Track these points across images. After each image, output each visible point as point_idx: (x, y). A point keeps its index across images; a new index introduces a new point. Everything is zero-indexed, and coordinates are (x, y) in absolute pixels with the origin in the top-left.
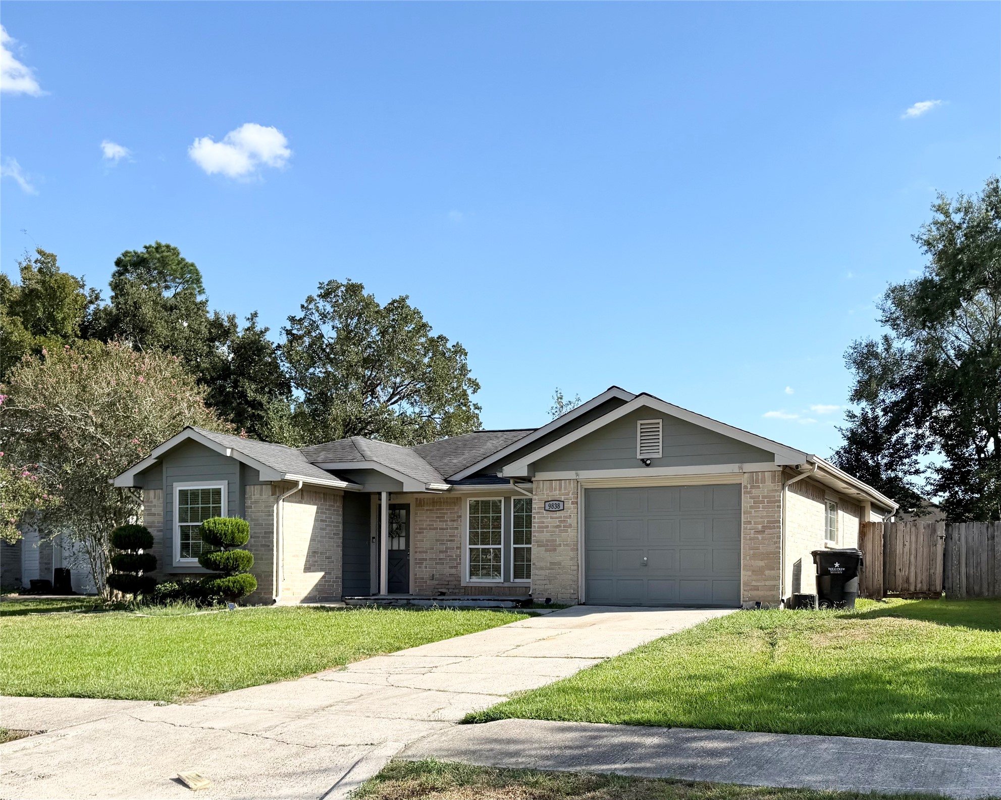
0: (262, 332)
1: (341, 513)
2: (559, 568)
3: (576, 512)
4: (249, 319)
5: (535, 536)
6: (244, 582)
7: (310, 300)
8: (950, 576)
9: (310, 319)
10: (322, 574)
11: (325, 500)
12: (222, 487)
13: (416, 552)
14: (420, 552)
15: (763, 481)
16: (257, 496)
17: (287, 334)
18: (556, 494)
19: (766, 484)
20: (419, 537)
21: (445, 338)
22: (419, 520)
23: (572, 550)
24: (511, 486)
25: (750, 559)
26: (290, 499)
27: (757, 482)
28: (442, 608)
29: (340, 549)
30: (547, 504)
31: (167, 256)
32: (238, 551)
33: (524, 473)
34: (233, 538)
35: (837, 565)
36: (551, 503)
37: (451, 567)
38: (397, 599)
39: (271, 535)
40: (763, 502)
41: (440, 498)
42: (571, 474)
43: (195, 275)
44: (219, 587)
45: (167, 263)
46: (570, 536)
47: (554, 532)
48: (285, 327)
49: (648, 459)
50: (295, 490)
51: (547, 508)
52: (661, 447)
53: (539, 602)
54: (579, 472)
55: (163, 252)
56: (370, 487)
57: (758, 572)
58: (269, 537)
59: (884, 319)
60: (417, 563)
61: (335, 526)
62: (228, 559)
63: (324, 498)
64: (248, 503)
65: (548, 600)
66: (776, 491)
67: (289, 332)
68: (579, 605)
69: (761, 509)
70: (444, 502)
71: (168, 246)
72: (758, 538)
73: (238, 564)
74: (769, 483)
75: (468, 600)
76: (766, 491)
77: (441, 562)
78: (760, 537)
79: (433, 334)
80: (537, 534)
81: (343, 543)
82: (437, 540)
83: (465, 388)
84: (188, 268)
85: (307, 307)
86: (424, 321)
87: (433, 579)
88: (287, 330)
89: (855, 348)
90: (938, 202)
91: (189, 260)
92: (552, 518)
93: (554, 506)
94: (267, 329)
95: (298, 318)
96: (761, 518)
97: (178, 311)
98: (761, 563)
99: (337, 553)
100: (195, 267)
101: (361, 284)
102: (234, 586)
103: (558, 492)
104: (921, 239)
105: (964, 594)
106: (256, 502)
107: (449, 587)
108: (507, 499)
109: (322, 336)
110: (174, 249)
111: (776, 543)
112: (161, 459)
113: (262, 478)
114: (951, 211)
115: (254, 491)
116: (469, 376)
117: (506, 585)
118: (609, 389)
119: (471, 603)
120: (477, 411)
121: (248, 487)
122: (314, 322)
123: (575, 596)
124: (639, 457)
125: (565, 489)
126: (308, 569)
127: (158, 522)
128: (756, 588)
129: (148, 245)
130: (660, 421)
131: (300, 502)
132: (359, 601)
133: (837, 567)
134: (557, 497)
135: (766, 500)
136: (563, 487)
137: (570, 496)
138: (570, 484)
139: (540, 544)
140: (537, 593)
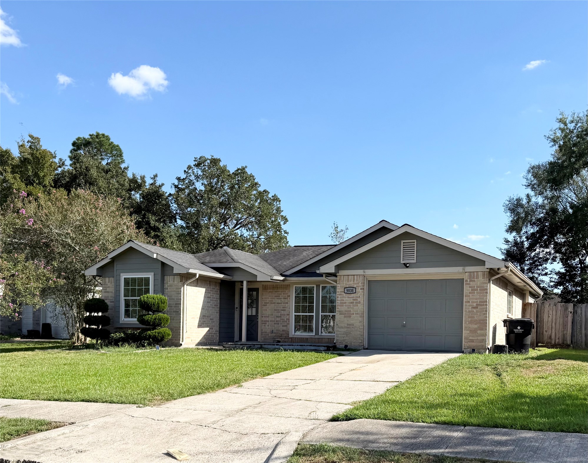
0: (160, 186)
1: (219, 293)
2: (352, 327)
3: (363, 294)
4: (152, 178)
5: (338, 308)
6: (164, 333)
7: (189, 167)
8: (576, 335)
9: (189, 179)
10: (208, 329)
11: (210, 285)
12: (150, 276)
13: (262, 317)
14: (265, 317)
15: (477, 278)
16: (171, 282)
17: (175, 187)
18: (351, 283)
19: (479, 279)
20: (264, 308)
21: (268, 191)
22: (264, 298)
23: (361, 317)
24: (324, 278)
25: (469, 323)
26: (190, 285)
27: (473, 277)
28: (285, 350)
29: (218, 314)
30: (346, 289)
31: (103, 141)
32: (160, 314)
33: (333, 271)
34: (158, 307)
35: (519, 328)
36: (348, 289)
37: (283, 326)
38: (254, 345)
39: (179, 306)
40: (477, 290)
41: (277, 285)
42: (360, 272)
43: (119, 152)
44: (150, 336)
45: (103, 145)
46: (359, 308)
47: (350, 306)
48: (174, 183)
49: (408, 263)
50: (194, 279)
51: (346, 292)
52: (415, 257)
53: (340, 347)
54: (366, 271)
55: (100, 138)
56: (237, 278)
57: (473, 331)
58: (179, 307)
59: (527, 184)
60: (263, 323)
61: (215, 301)
62: (155, 319)
63: (209, 283)
64: (166, 286)
65: (346, 346)
66: (486, 283)
67: (176, 187)
68: (364, 349)
69: (476, 294)
70: (279, 287)
71: (103, 135)
72: (473, 311)
73: (161, 322)
74: (481, 278)
75: (298, 345)
76: (479, 283)
77: (277, 323)
78: (475, 310)
79: (261, 189)
80: (339, 307)
81: (220, 311)
82: (275, 310)
83: (279, 221)
84: (115, 147)
85: (188, 171)
86: (256, 181)
87: (272, 333)
88: (175, 185)
89: (510, 201)
90: (560, 117)
91: (116, 143)
92: (348, 297)
93: (350, 290)
94: (163, 184)
95: (182, 178)
96: (476, 299)
97: (111, 173)
98: (476, 326)
99: (216, 316)
100: (119, 147)
101: (219, 159)
102: (158, 335)
104: (550, 138)
105: (584, 346)
106: (171, 286)
107: (281, 337)
108: (318, 286)
109: (196, 189)
110: (107, 136)
111: (484, 314)
112: (113, 259)
113: (175, 271)
114: (567, 122)
115: (170, 279)
116: (282, 214)
117: (317, 337)
118: (380, 222)
119: (299, 347)
120: (286, 235)
121: (166, 277)
122: (192, 181)
123: (362, 344)
124: (402, 262)
125: (357, 280)
126: (200, 326)
127: (111, 297)
128: (472, 341)
129: (91, 134)
130: (415, 241)
131: (196, 286)
132: (231, 345)
133: (519, 329)
134: (352, 285)
135: (479, 289)
136: (355, 279)
137: (360, 284)
138: (360, 278)
139: (341, 313)
140: (339, 342)
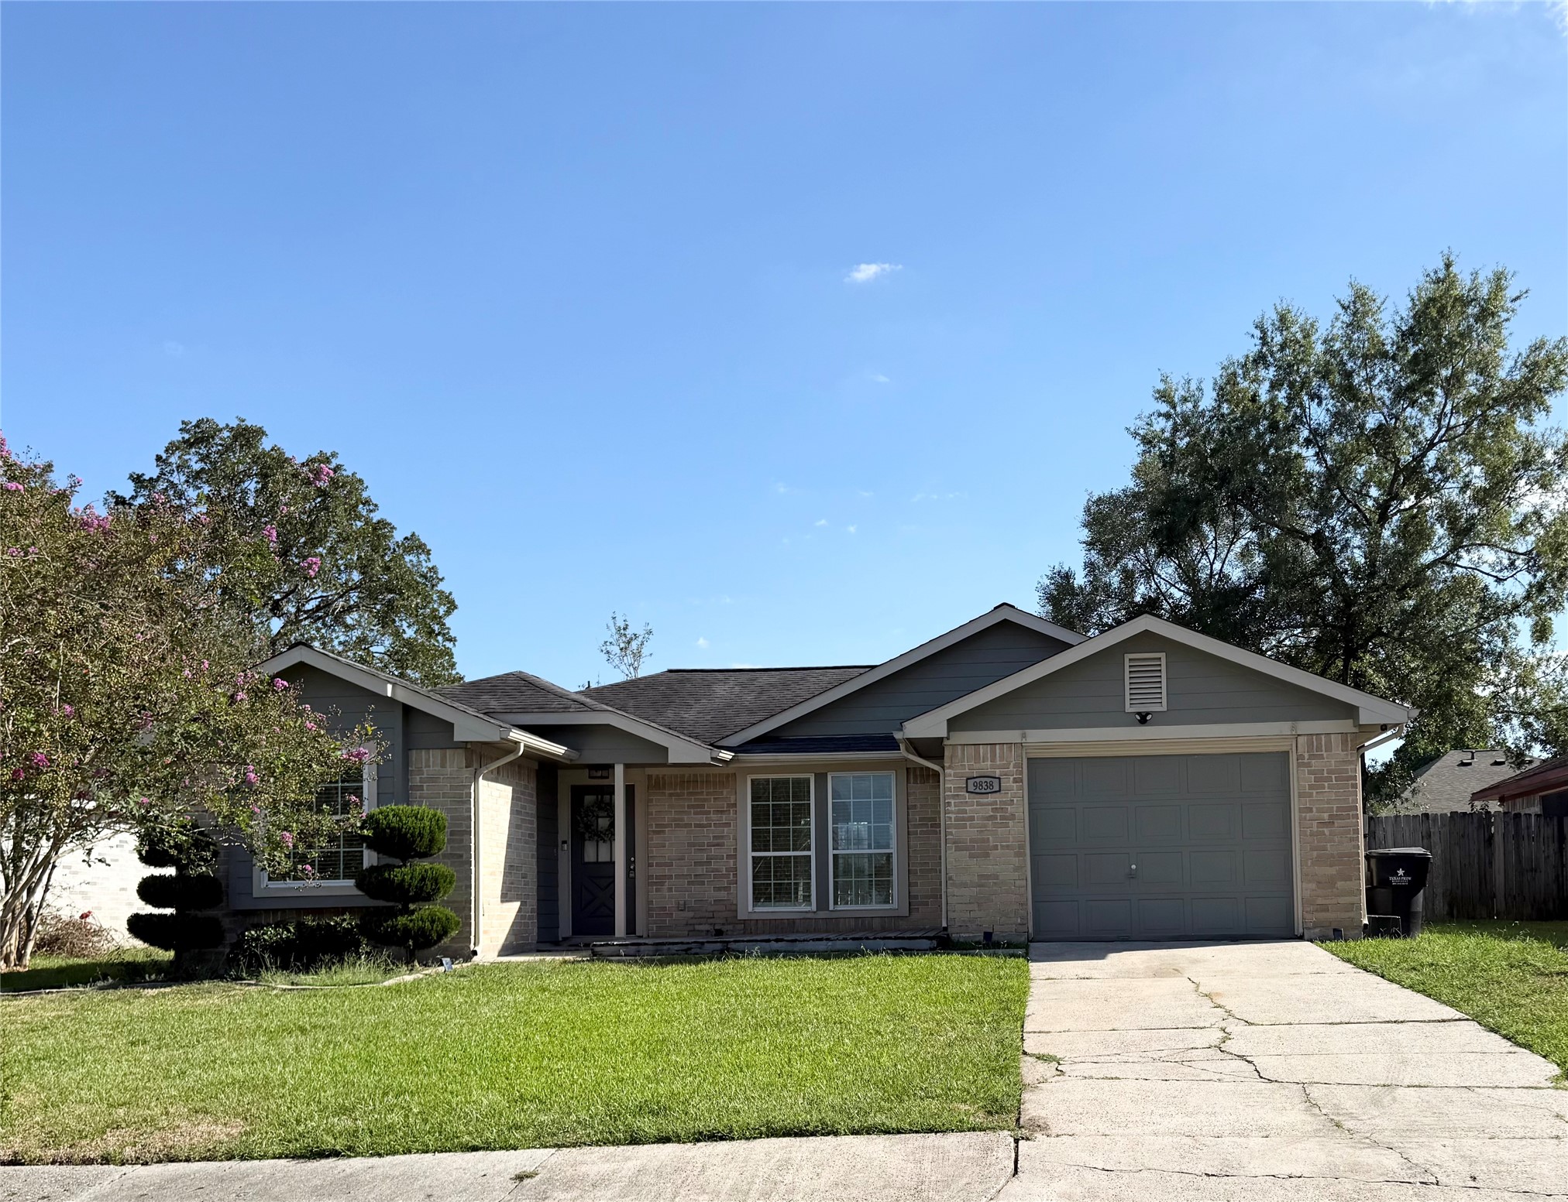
2: (995, 883)
3: (1021, 796)
5: (951, 833)
13: (651, 865)
14: (658, 865)
15: (1329, 749)
16: (434, 769)
18: (986, 766)
19: (1334, 752)
20: (656, 839)
23: (1018, 855)
25: (1312, 864)
26: (489, 776)
27: (1319, 749)
29: (535, 860)
30: (971, 782)
33: (938, 733)
36: (978, 780)
39: (465, 837)
40: (1329, 779)
42: (1012, 736)
46: (1012, 832)
47: (985, 826)
49: (1148, 714)
51: (971, 788)
52: (1164, 696)
53: (961, 940)
54: (1028, 732)
56: (595, 755)
57: (1327, 884)
58: (462, 841)
61: (529, 823)
63: (519, 772)
64: (416, 780)
65: (988, 936)
66: (1351, 762)
69: (1326, 790)
70: (702, 782)
72: (1323, 833)
74: (1337, 750)
76: (1333, 763)
78: (1326, 831)
80: (954, 831)
82: (690, 845)
92: (978, 804)
93: (983, 785)
96: (1328, 803)
98: (1333, 871)
99: (531, 865)
103: (989, 763)
106: (433, 780)
111: (1352, 839)
113: (458, 737)
115: (430, 760)
117: (822, 914)
118: (995, 609)
123: (1022, 929)
124: (1128, 709)
125: (1002, 758)
128: (1325, 908)
130: (1162, 655)
134: (989, 772)
135: (1333, 776)
136: (998, 755)
137: (1011, 769)
138: (1011, 751)
139: (960, 846)
140: (958, 924)
